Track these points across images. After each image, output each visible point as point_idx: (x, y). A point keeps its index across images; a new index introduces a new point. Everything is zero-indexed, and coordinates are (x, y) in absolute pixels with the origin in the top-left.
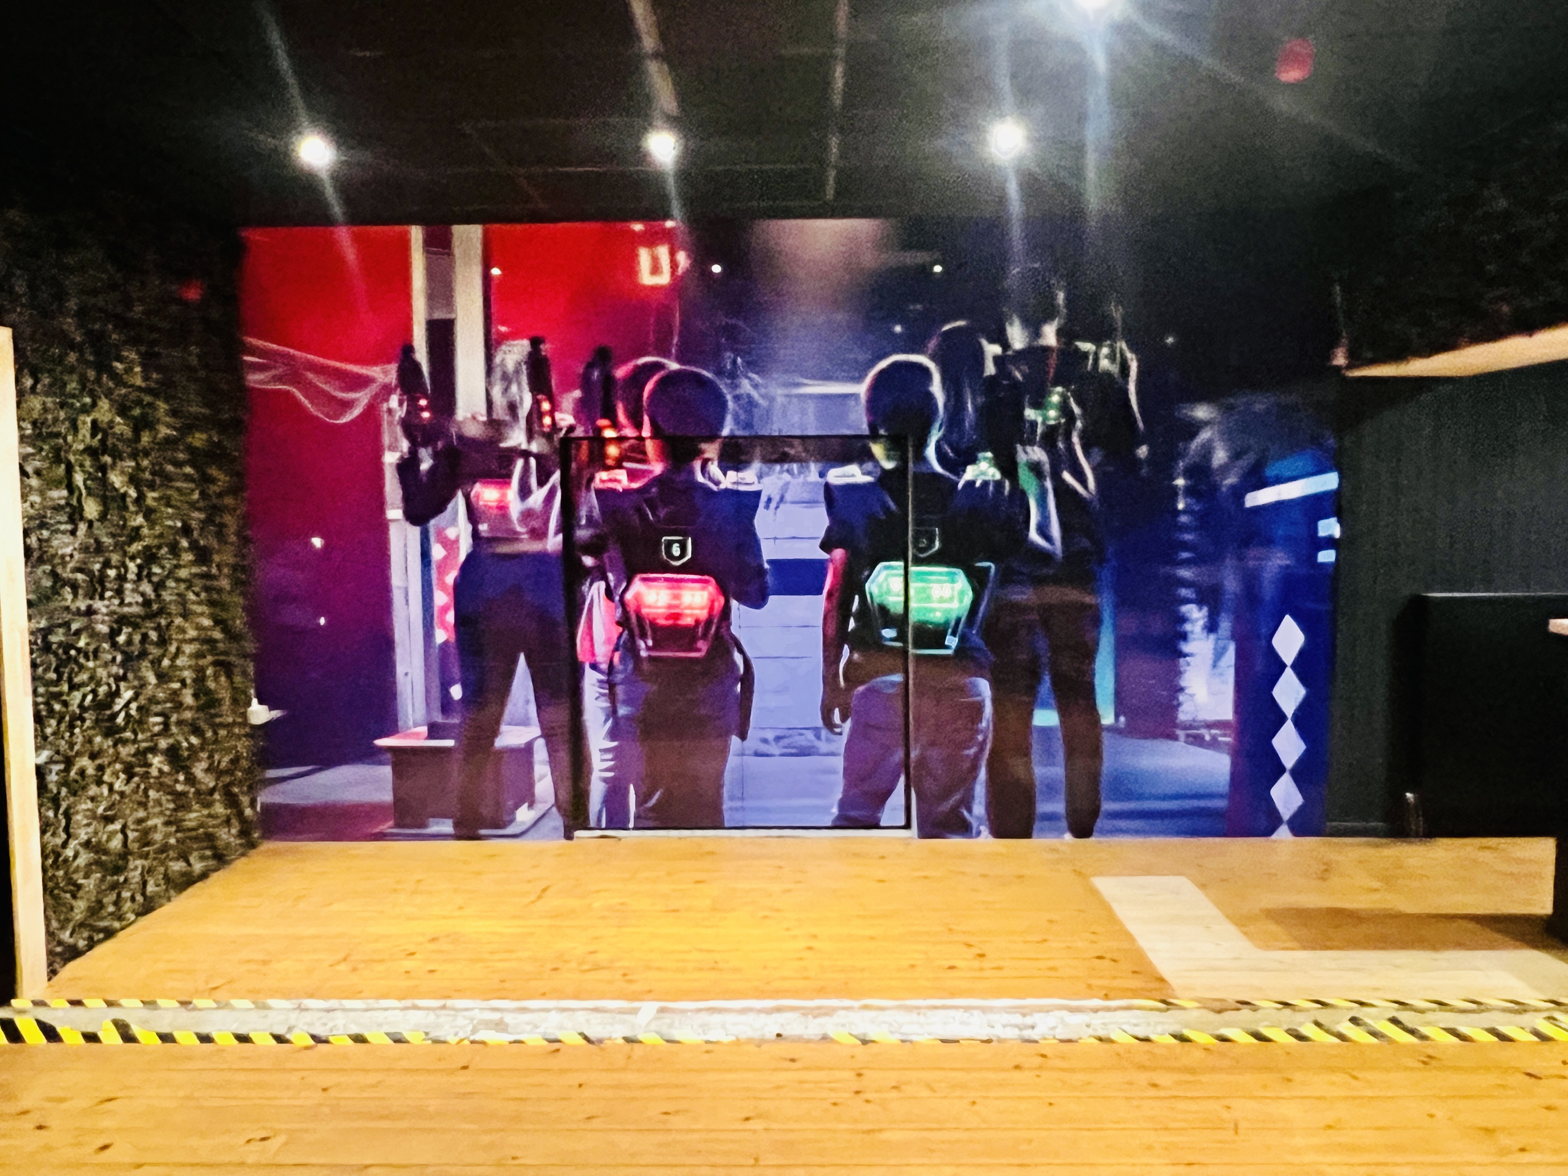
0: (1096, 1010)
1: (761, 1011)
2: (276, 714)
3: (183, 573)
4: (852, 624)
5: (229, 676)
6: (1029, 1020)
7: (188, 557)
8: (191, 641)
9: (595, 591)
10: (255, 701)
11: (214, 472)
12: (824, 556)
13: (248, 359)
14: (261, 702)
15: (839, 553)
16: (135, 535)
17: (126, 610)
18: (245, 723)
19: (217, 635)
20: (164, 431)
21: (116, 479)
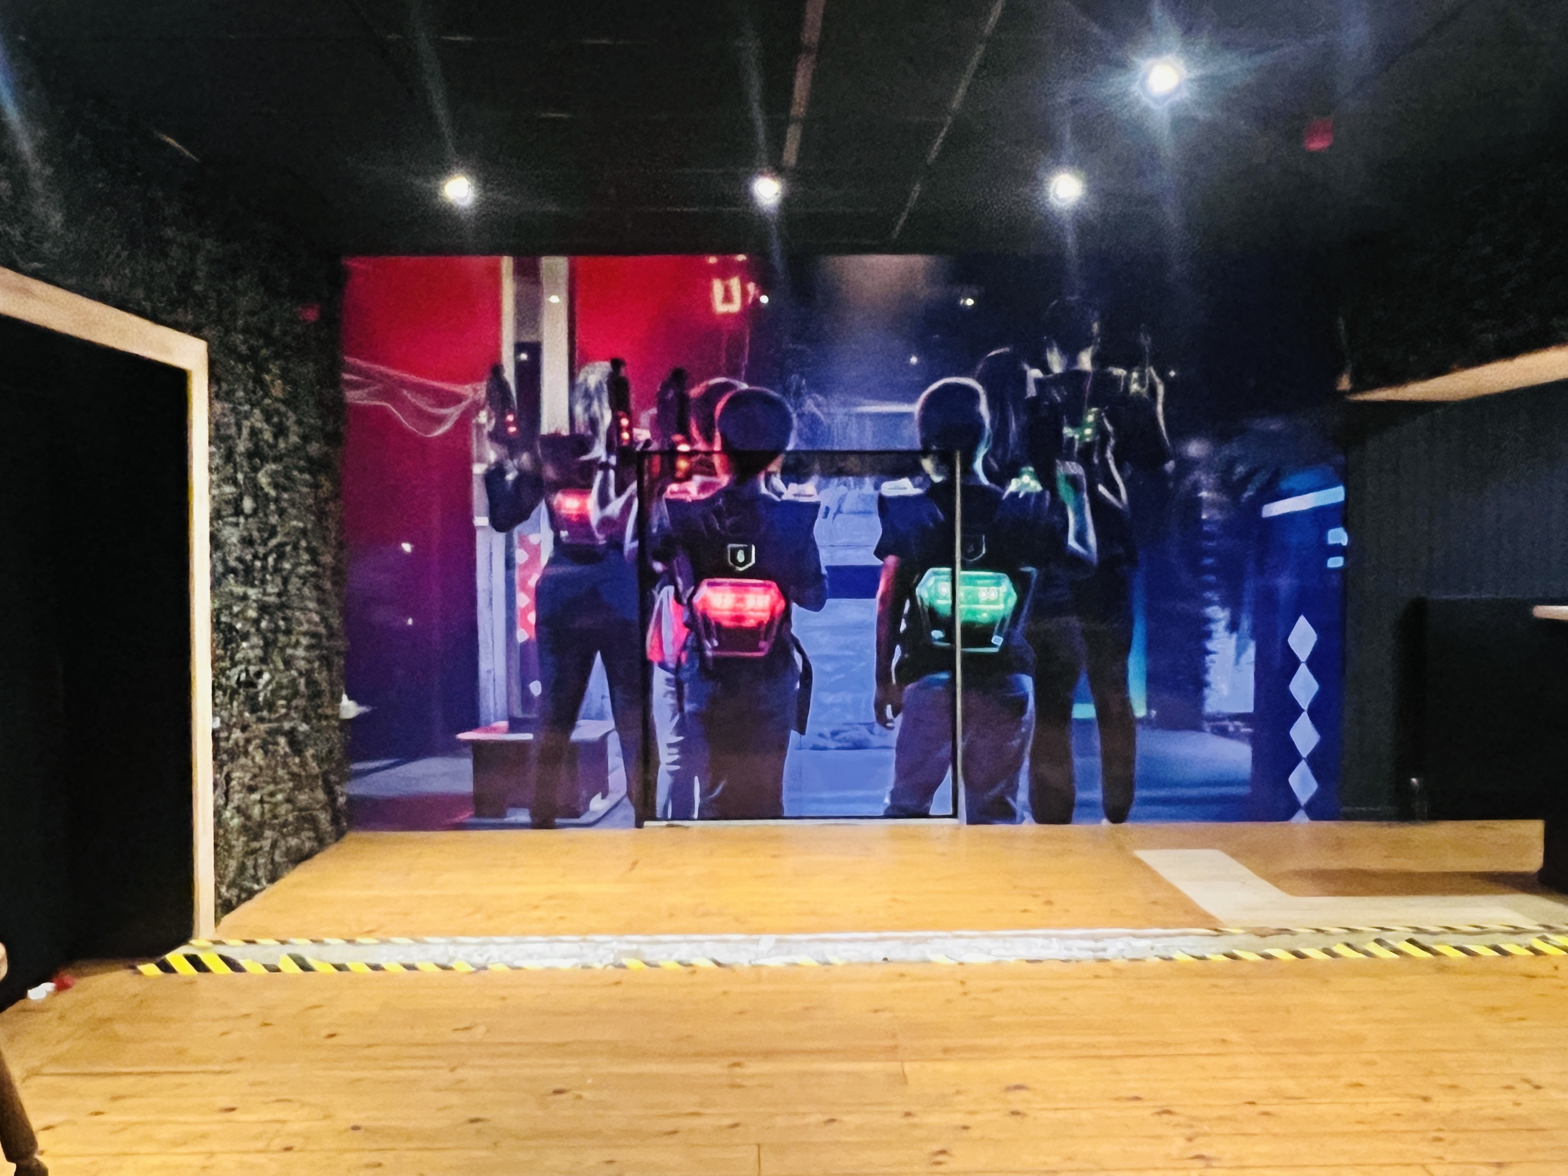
0: (1157, 936)
1: (866, 941)
2: (363, 709)
3: (301, 570)
4: (903, 626)
5: (330, 670)
6: (1100, 945)
7: (306, 557)
8: (305, 634)
9: (665, 596)
10: (345, 697)
11: (322, 479)
12: (878, 562)
13: (347, 376)
14: (350, 698)
15: (891, 560)
16: (273, 533)
17: (266, 598)
18: (336, 717)
19: (322, 630)
20: (294, 439)
21: (263, 479)
